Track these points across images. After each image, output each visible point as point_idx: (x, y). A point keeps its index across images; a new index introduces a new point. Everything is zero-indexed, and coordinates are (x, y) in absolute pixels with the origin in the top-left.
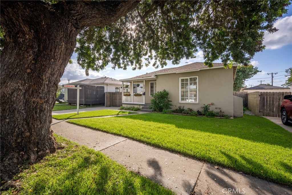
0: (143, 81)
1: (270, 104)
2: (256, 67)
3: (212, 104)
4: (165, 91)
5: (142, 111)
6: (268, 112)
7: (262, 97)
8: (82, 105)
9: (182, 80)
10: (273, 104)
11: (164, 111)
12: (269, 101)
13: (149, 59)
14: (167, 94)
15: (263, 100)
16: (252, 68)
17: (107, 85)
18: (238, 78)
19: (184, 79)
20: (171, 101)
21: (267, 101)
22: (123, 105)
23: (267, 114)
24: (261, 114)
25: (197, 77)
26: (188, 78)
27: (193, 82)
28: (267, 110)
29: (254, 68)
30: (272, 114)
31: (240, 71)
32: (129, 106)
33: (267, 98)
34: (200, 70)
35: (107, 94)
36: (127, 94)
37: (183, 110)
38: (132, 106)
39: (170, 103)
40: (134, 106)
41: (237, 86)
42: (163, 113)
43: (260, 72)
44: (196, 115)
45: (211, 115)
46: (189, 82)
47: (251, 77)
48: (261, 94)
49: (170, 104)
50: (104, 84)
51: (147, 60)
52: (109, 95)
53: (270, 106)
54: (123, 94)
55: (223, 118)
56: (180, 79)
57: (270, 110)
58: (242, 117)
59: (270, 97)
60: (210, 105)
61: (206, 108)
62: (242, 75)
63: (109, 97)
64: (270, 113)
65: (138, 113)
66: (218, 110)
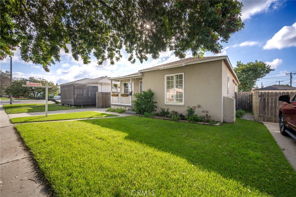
0: (130, 79)
1: (271, 107)
2: (268, 65)
3: (199, 106)
4: (150, 91)
5: (127, 113)
6: (270, 117)
7: (263, 98)
8: (72, 105)
9: (168, 78)
10: (276, 107)
11: (145, 114)
12: (271, 103)
13: (119, 51)
14: (153, 94)
15: (263, 101)
16: (265, 66)
17: (101, 84)
18: (248, 78)
19: (169, 77)
20: (156, 103)
21: (268, 103)
22: (112, 107)
23: (268, 120)
24: (261, 119)
25: (183, 74)
26: (173, 75)
27: (179, 80)
28: (268, 115)
29: (266, 66)
30: (274, 120)
31: (251, 70)
32: (116, 107)
33: (268, 100)
34: (185, 66)
35: (98, 94)
36: (114, 94)
37: (168, 113)
38: (119, 107)
39: (155, 104)
40: (122, 107)
41: (247, 86)
42: (144, 117)
43: (273, 70)
44: (178, 119)
45: (194, 120)
46: (175, 80)
47: (263, 77)
48: (262, 95)
49: (154, 106)
50: (98, 83)
51: (118, 52)
52: (101, 95)
53: (271, 110)
54: (111, 94)
55: (207, 125)
56: (166, 76)
57: (272, 114)
58: (233, 123)
59: (272, 99)
60: (195, 107)
61: (191, 111)
62: (252, 74)
63: (101, 97)
64: (271, 118)
65: (118, 116)
66: (204, 114)
